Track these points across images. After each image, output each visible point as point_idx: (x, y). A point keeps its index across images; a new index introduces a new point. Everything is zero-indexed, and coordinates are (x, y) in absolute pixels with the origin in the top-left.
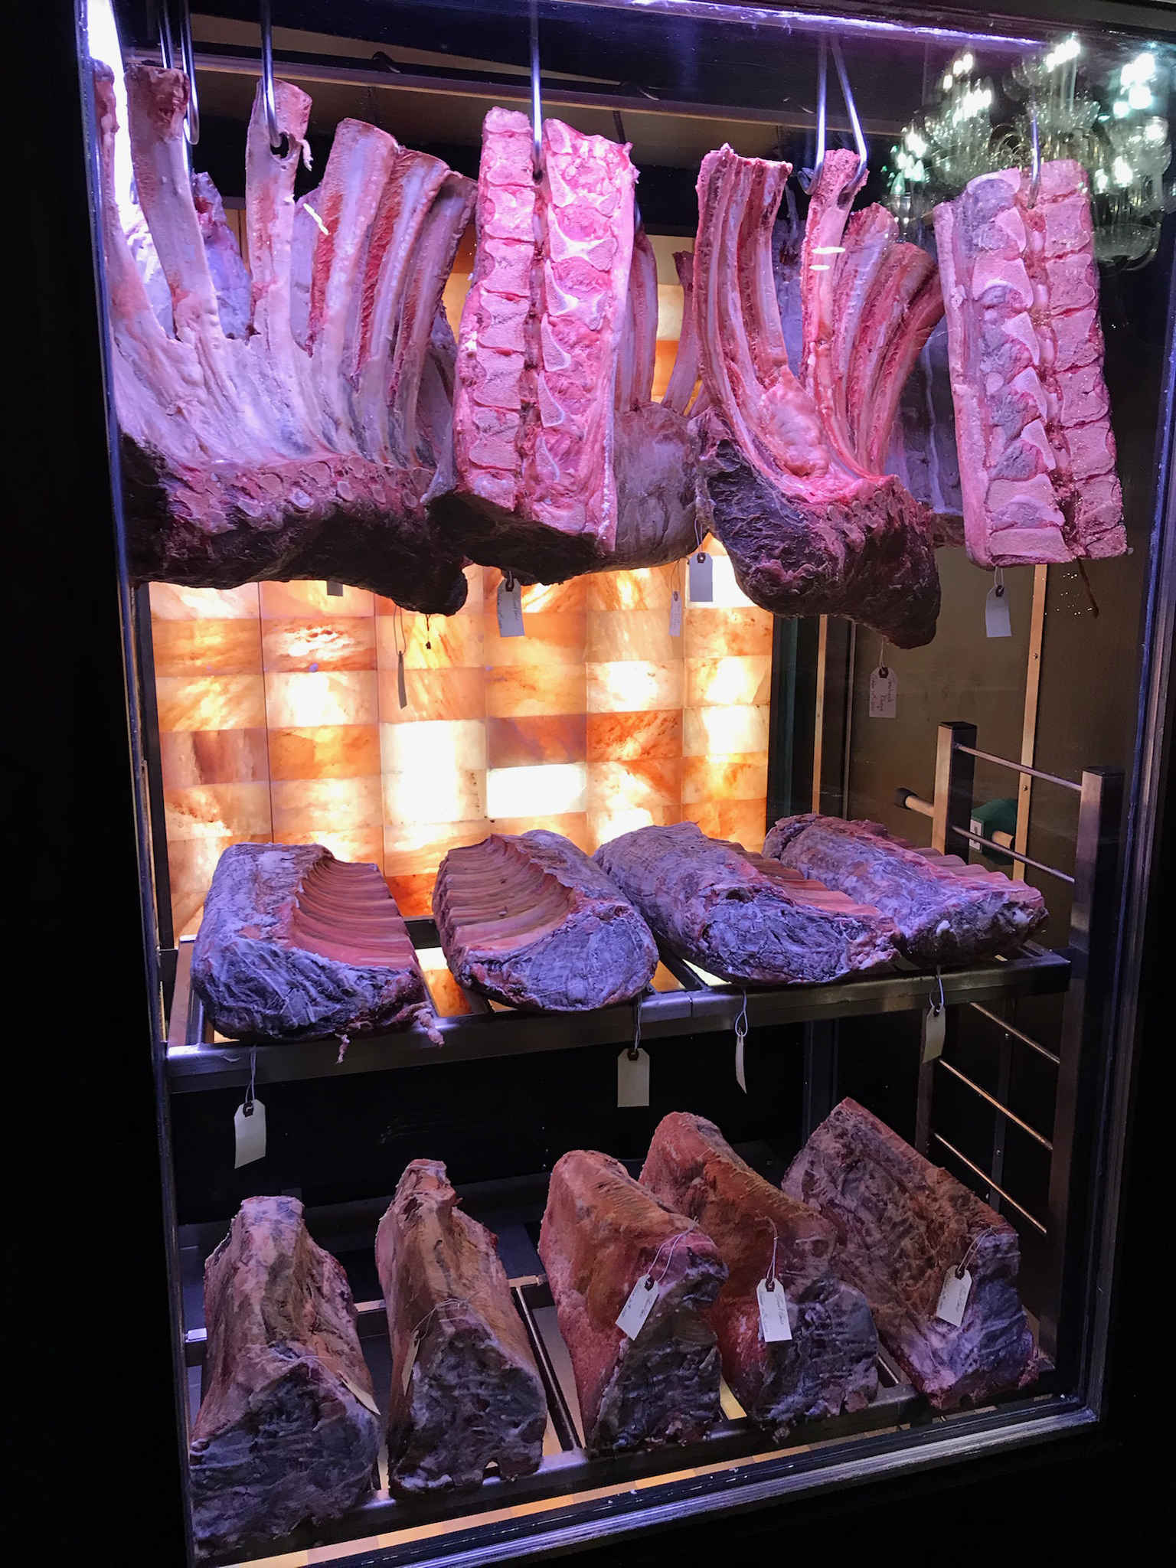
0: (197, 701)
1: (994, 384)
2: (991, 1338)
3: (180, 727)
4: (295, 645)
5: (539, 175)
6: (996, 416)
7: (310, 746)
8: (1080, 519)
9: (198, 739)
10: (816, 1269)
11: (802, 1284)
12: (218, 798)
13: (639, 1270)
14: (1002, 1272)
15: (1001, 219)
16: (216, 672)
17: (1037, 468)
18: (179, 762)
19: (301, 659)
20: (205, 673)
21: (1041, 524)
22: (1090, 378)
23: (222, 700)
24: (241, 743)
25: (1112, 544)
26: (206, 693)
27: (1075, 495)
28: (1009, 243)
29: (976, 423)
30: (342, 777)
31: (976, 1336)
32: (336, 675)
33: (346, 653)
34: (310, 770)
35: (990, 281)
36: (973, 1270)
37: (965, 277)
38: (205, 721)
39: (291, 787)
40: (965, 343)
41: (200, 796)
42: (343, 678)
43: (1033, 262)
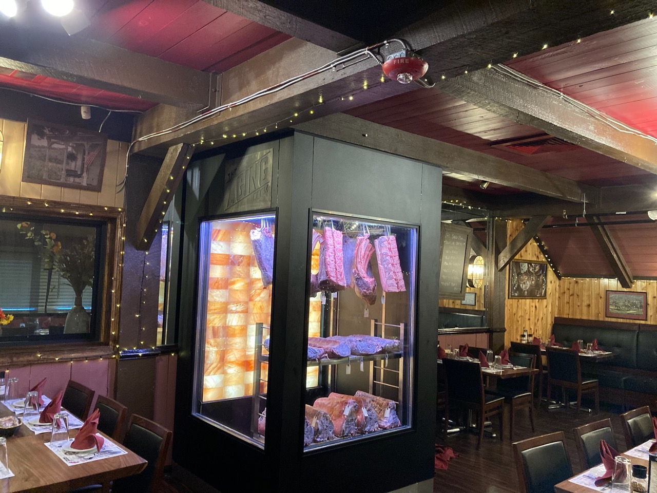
0: (214, 320)
1: (386, 266)
2: (394, 418)
3: (211, 325)
4: (233, 307)
5: (333, 236)
6: (386, 271)
7: (234, 329)
8: (399, 286)
9: (213, 327)
10: (369, 405)
11: (368, 408)
12: (216, 342)
13: (345, 406)
14: (394, 408)
15: (385, 243)
16: (218, 313)
17: (393, 278)
18: (209, 334)
19: (234, 311)
20: (216, 313)
21: (394, 286)
22: (399, 265)
23: (219, 319)
24: (221, 329)
25: (404, 289)
26: (216, 318)
27: (398, 282)
28: (386, 246)
29: (384, 271)
30: (239, 337)
31: (392, 418)
32: (240, 314)
33: (243, 309)
34: (234, 335)
35: (384, 251)
36: (390, 408)
37: (380, 250)
38: (215, 324)
39: (230, 339)
40: (381, 259)
41: (212, 341)
42: (242, 315)
43: (390, 249)
